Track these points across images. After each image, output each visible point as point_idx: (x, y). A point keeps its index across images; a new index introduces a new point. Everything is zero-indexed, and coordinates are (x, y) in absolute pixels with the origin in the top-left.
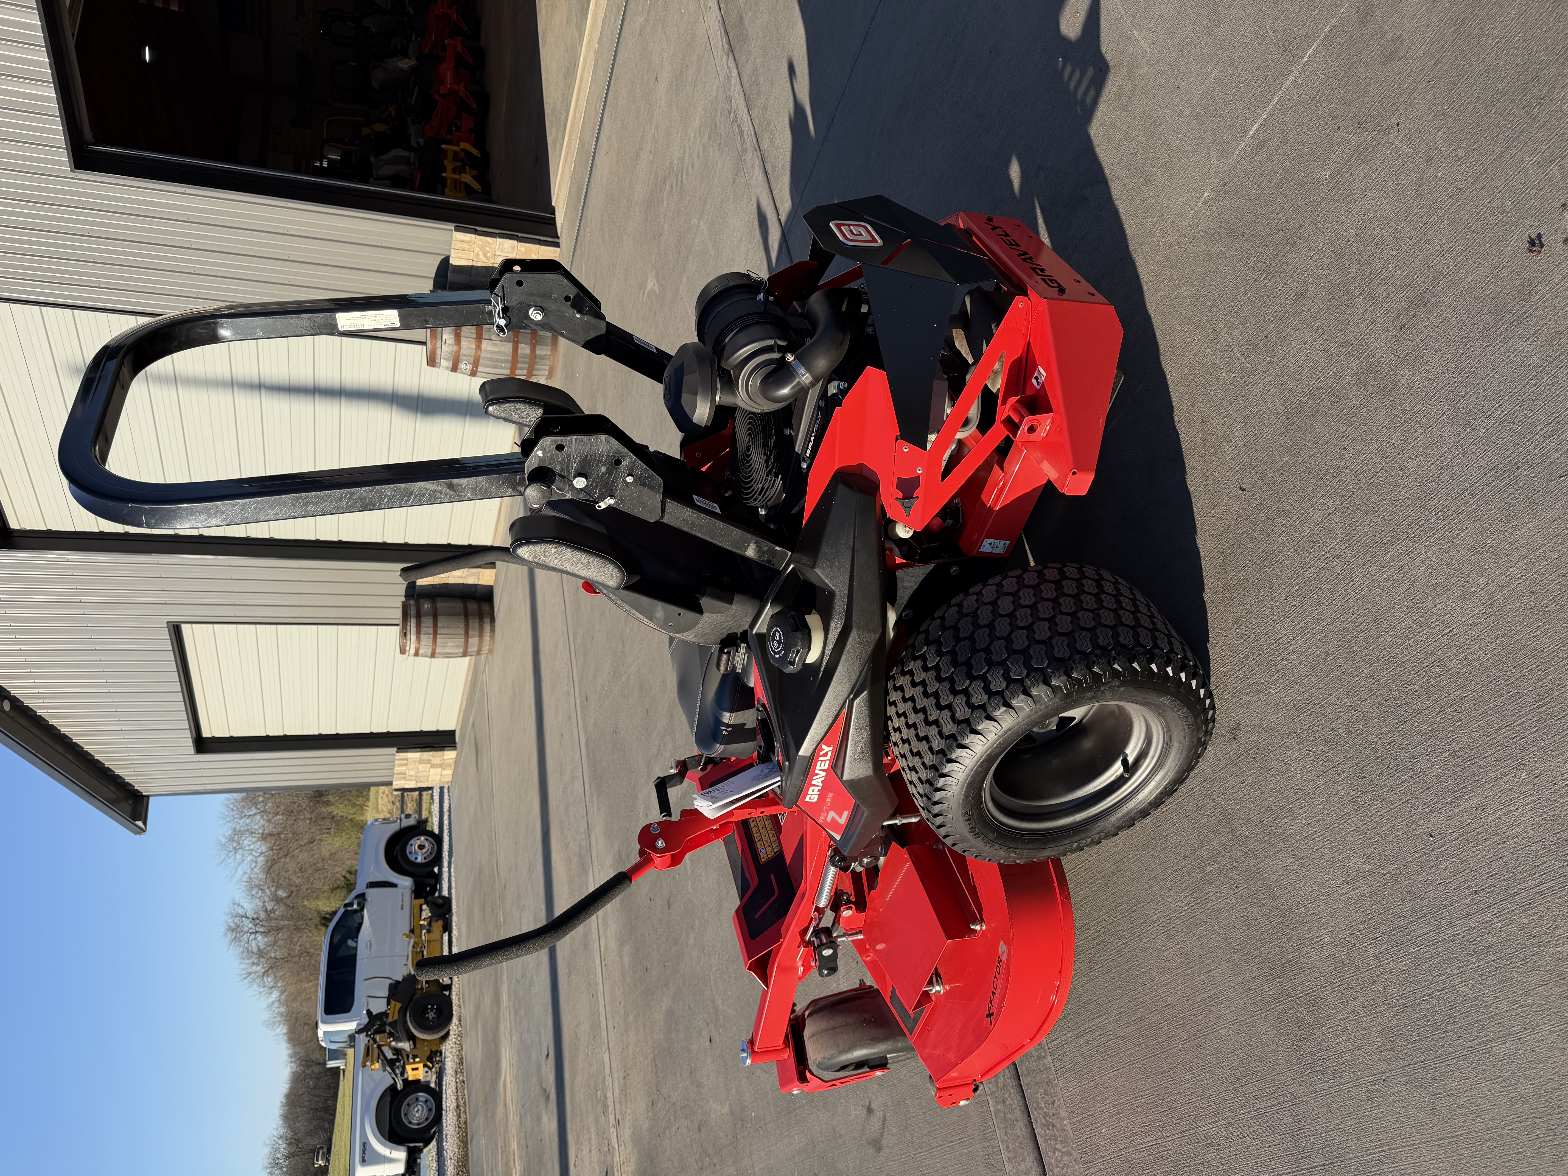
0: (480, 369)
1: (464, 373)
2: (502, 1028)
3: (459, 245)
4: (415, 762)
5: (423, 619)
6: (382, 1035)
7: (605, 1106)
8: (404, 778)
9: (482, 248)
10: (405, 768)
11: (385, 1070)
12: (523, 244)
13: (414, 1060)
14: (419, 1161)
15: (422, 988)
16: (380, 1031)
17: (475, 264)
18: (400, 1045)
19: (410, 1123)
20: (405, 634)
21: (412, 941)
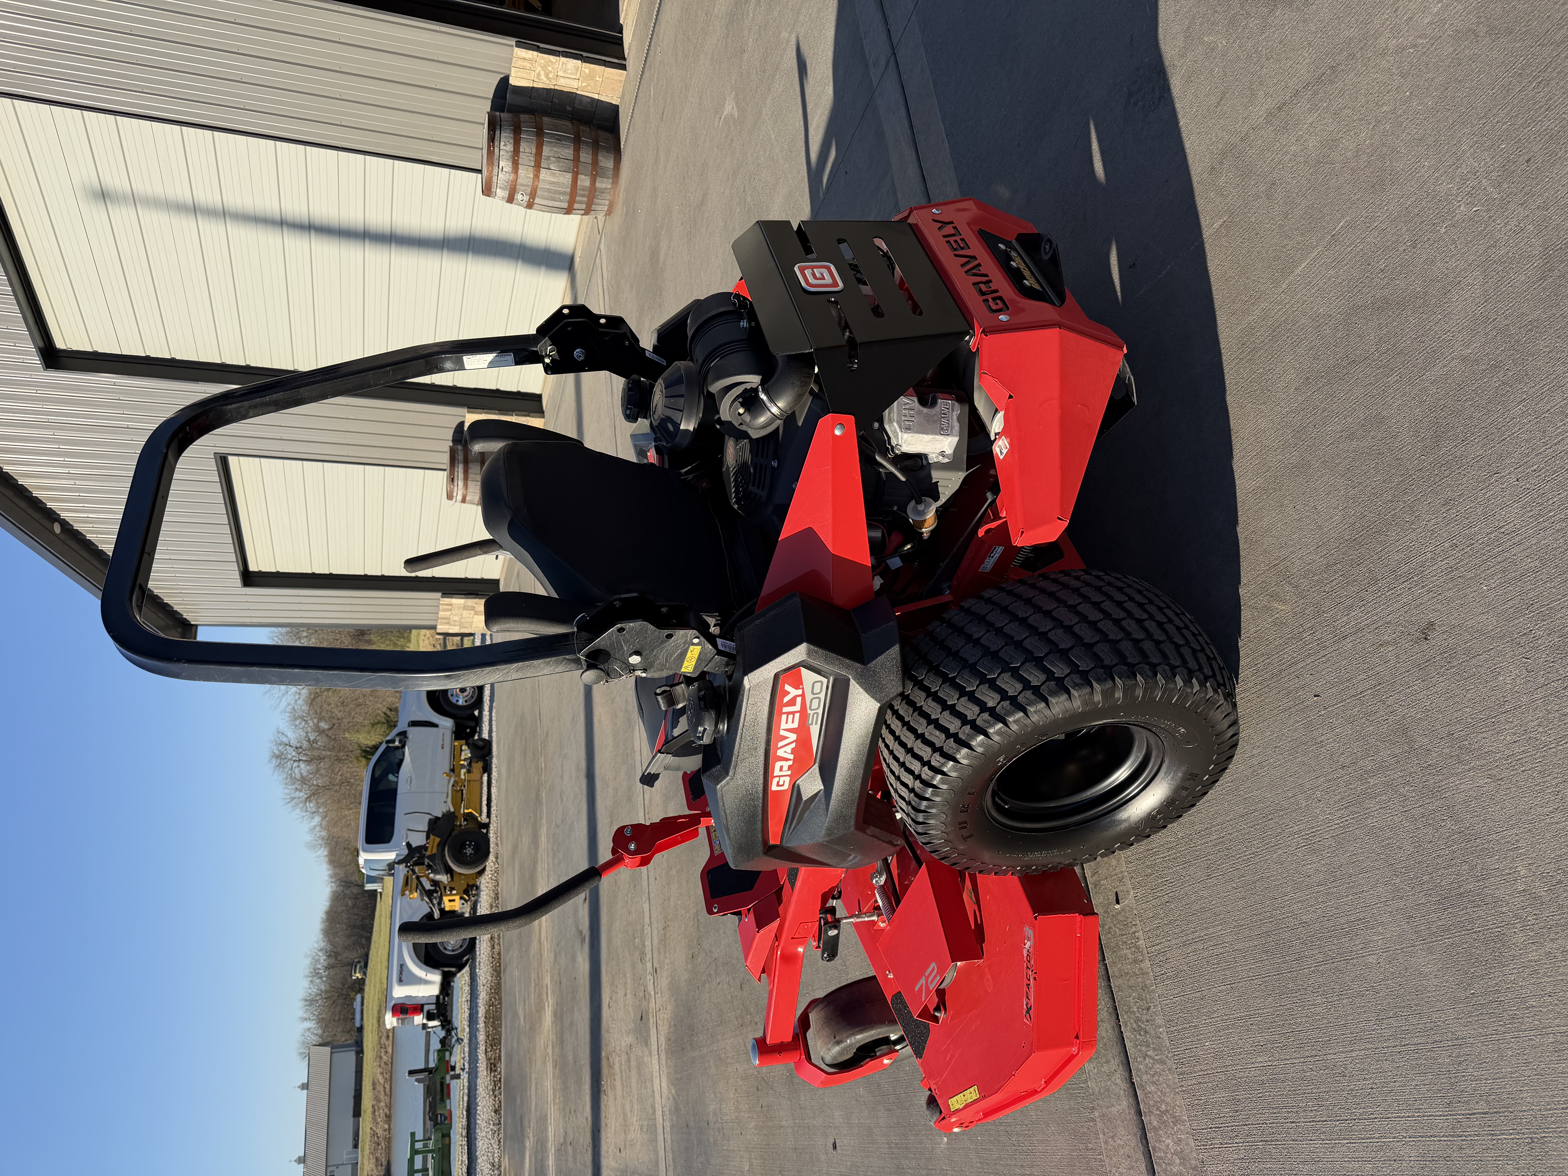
0: (537, 201)
1: (519, 205)
2: (539, 869)
3: (520, 63)
4: (459, 608)
5: (470, 465)
6: (421, 867)
7: (643, 954)
8: (448, 623)
9: (544, 68)
10: (449, 613)
11: (423, 900)
12: (588, 65)
13: (451, 892)
14: (452, 984)
15: (461, 825)
16: (419, 863)
17: (535, 86)
18: (438, 877)
19: (445, 949)
20: (453, 479)
21: (452, 780)
